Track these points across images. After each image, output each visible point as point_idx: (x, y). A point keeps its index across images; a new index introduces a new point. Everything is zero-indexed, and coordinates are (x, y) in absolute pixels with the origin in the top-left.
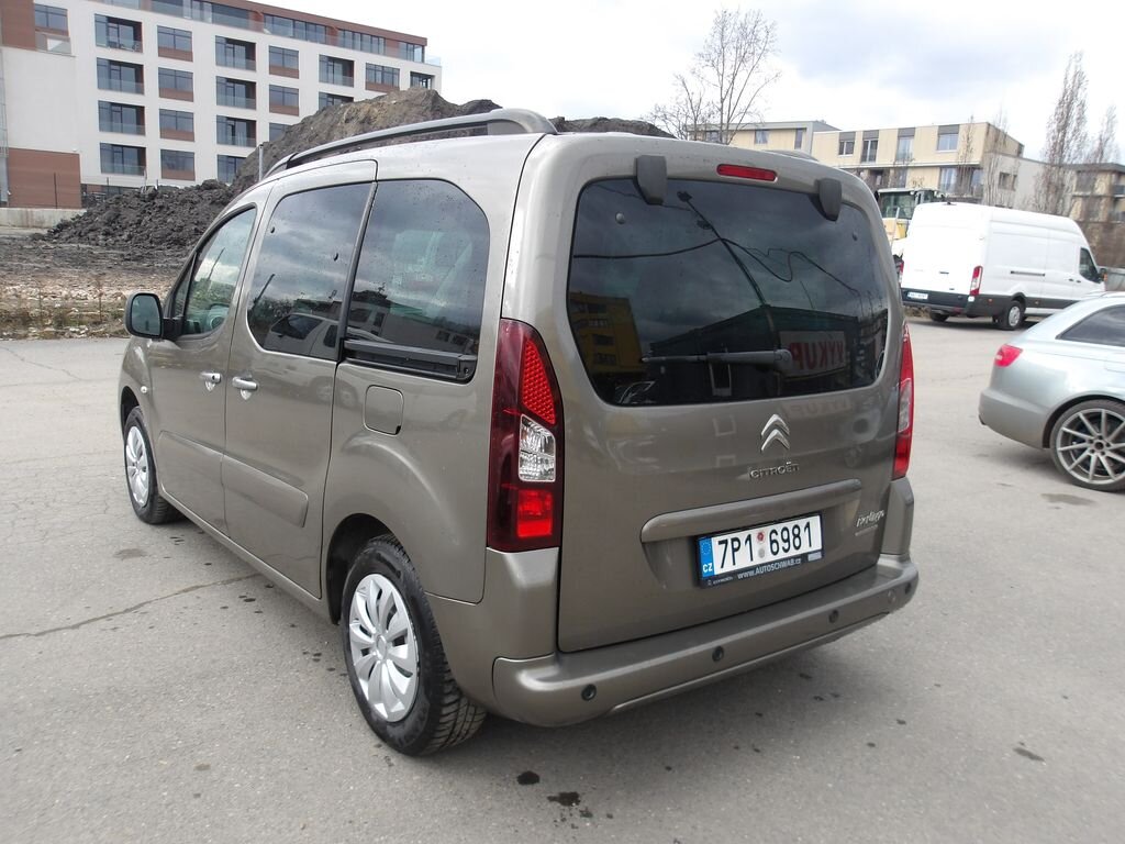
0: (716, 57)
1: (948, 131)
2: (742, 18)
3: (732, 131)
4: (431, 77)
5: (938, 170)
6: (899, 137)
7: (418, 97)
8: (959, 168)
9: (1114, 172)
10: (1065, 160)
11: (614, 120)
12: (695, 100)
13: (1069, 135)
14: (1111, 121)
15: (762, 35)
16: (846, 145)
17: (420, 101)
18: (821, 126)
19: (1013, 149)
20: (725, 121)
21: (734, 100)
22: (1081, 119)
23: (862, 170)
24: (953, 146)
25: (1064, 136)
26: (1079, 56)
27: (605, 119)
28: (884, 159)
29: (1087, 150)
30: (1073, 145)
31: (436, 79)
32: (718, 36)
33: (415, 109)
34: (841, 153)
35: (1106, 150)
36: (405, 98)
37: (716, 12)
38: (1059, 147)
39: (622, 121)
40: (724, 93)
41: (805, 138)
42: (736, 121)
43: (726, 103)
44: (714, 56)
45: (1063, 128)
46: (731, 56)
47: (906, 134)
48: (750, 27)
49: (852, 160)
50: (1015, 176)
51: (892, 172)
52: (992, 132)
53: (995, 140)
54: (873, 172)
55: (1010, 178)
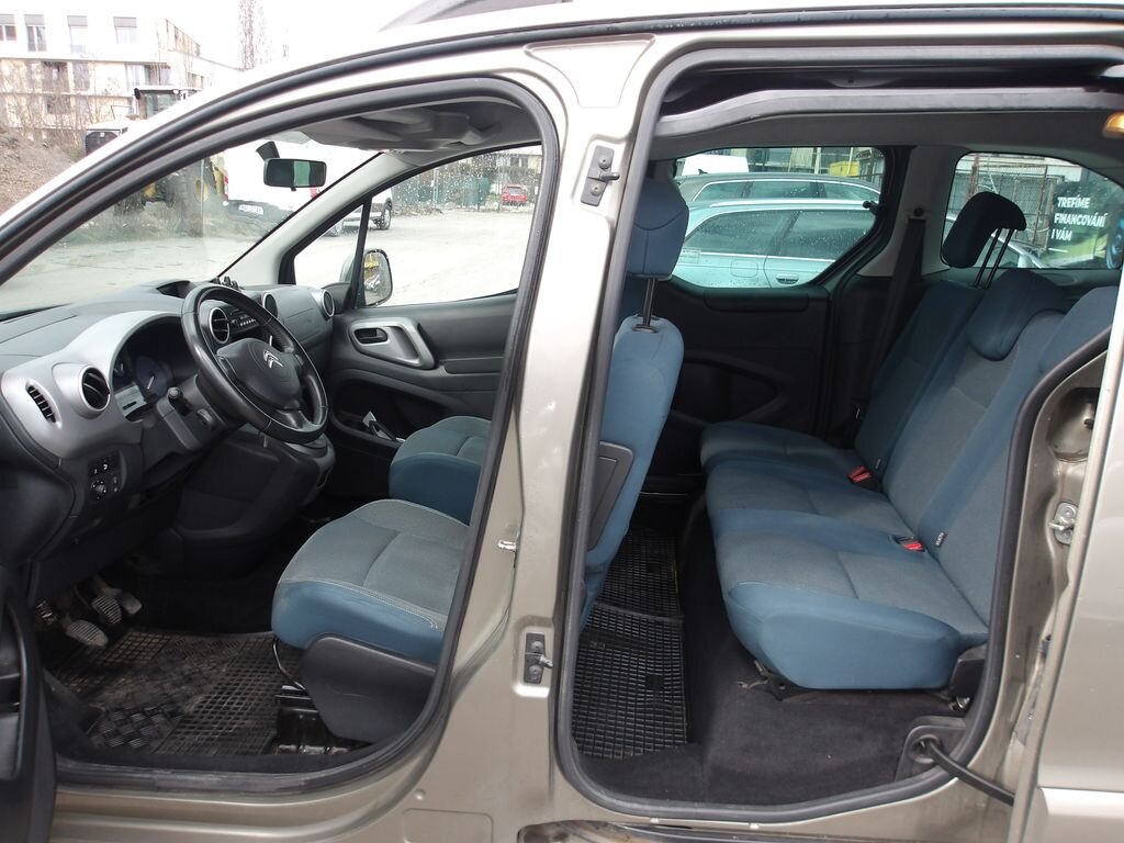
1: (125, 24)
5: (123, 66)
6: (69, 25)
8: (146, 66)
13: (257, 39)
19: (192, 48)
22: (265, 23)
23: (33, 60)
25: (252, 39)
47: (76, 22)
49: (18, 49)
50: (202, 77)
51: (70, 66)
52: (171, 29)
53: (176, 37)
54: (47, 63)
55: (198, 80)
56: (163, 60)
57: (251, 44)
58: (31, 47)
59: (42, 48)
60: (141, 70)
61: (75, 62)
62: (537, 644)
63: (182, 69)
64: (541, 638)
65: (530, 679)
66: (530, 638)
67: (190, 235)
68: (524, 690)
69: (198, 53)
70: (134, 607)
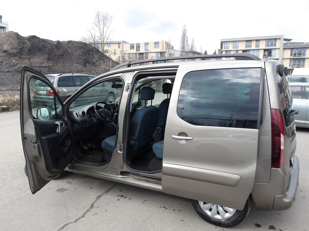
0: (98, 24)
1: (157, 43)
2: (103, 14)
3: (104, 43)
4: (5, 28)
5: (155, 53)
6: (145, 45)
7: (12, 34)
8: (160, 52)
9: (193, 53)
10: (185, 50)
11: (74, 41)
12: (93, 35)
13: (185, 44)
14: (193, 41)
15: (110, 18)
16: (132, 47)
17: (13, 35)
18: (125, 42)
19: (171, 48)
20: (102, 41)
21: (104, 35)
22: (187, 40)
23: (137, 53)
24: (158, 47)
25: (184, 44)
26: (185, 26)
27: (71, 41)
28: (142, 50)
29: (189, 48)
30: (186, 46)
31: (7, 28)
32: (97, 18)
33: (11, 38)
34: (131, 49)
35: (193, 48)
36: (7, 35)
37: (96, 12)
38: (183, 47)
39: (76, 41)
40: (101, 34)
41: (121, 45)
42: (105, 41)
43: (102, 36)
44: (97, 23)
45: (184, 43)
46: (102, 23)
47: (146, 44)
48: (106, 16)
49: (134, 51)
50: (173, 54)
51: (144, 54)
52: (167, 43)
53: (168, 45)
54: (140, 54)
55: (172, 55)
56: (164, 51)
57: (184, 46)
58: (137, 50)
59: (139, 50)
60: (159, 53)
61: (145, 53)
62: (121, 146)
63: (168, 52)
64: (121, 145)
65: (120, 151)
66: (120, 145)
67: (158, 92)
68: (119, 152)
69: (173, 48)
70: (94, 147)
